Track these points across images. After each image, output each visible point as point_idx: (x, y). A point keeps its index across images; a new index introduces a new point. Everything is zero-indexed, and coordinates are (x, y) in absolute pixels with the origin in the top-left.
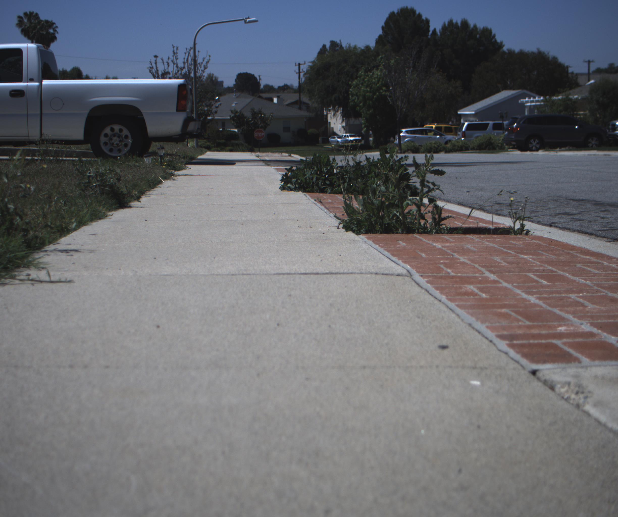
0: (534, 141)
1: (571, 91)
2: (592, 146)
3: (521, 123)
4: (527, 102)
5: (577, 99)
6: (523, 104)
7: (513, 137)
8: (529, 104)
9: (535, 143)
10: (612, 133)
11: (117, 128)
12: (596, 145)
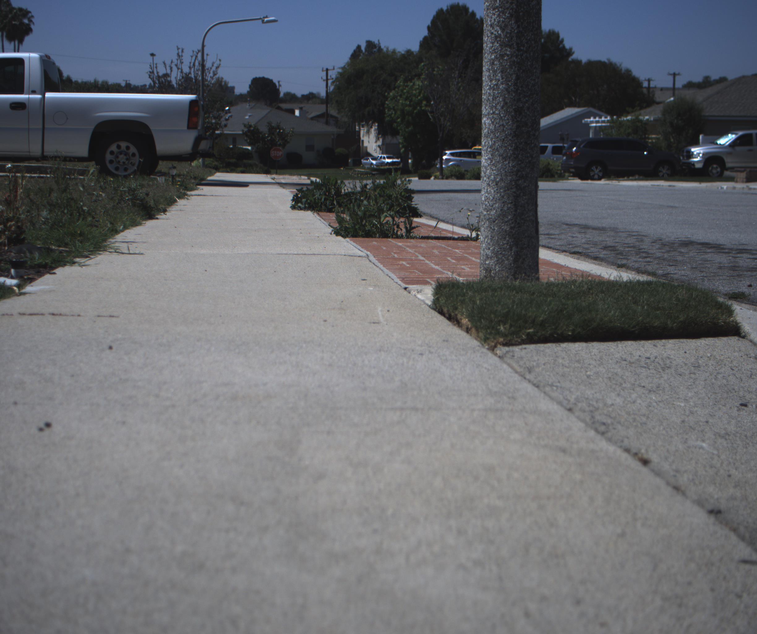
0: (597, 168)
1: (642, 112)
2: (663, 176)
3: (582, 146)
4: (592, 122)
5: (648, 120)
6: (587, 125)
7: (572, 163)
8: (594, 125)
9: (598, 170)
10: (687, 161)
11: (123, 145)
12: (668, 175)
